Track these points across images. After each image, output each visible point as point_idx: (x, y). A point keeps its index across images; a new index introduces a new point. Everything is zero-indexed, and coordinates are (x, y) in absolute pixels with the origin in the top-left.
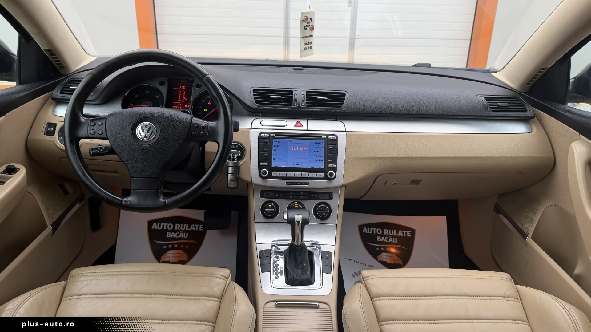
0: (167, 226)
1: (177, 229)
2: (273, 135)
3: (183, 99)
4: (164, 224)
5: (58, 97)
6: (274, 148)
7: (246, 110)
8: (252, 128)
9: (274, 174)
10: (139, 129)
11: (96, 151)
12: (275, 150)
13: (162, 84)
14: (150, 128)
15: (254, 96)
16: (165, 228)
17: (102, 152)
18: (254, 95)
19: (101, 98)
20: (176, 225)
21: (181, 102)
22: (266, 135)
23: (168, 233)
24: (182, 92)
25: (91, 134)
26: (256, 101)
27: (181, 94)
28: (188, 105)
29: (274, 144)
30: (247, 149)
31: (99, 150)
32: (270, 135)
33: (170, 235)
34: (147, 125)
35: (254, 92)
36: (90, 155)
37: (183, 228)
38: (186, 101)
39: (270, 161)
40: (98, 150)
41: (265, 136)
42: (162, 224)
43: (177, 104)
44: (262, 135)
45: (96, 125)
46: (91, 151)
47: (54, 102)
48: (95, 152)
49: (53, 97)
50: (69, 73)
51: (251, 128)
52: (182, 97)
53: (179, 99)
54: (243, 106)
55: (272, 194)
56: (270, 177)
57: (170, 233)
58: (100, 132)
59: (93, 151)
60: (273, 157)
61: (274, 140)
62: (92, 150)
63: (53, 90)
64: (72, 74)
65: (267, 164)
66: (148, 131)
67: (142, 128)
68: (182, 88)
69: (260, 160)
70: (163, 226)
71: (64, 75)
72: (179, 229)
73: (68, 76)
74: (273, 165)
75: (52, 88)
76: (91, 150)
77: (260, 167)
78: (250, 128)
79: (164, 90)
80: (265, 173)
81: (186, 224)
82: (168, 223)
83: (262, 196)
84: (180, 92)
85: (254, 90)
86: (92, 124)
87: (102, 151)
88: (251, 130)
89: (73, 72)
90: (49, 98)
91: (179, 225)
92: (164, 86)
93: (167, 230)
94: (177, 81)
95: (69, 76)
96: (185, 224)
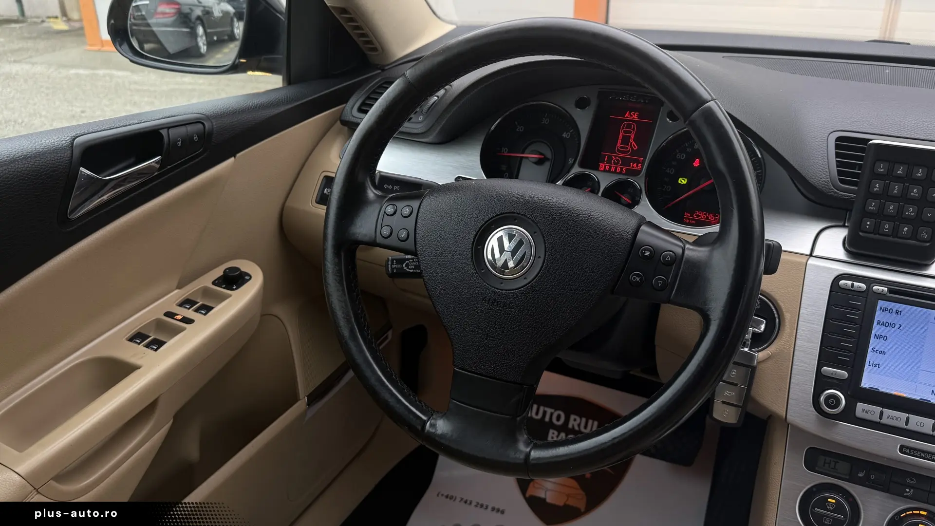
0: (552, 414)
1: (573, 426)
2: (881, 288)
3: (629, 147)
4: (546, 409)
5: (353, 118)
6: (876, 329)
7: (802, 194)
8: (815, 254)
9: (862, 408)
10: (492, 242)
11: (399, 266)
12: (878, 337)
13: (582, 104)
14: (520, 244)
15: (837, 157)
16: (547, 419)
17: (412, 271)
18: (838, 155)
19: (438, 129)
20: (573, 417)
21: (622, 155)
22: (856, 284)
23: (551, 431)
24: (629, 126)
25: (383, 237)
26: (840, 173)
27: (625, 132)
28: (638, 162)
29: (879, 316)
30: (787, 316)
31: (407, 265)
32: (869, 288)
33: (555, 436)
34: (515, 235)
35: (837, 147)
36: (387, 274)
37: (586, 427)
38: (634, 153)
39: (857, 369)
40: (404, 265)
41: (852, 285)
42: (542, 409)
43: (610, 158)
44: (842, 282)
45: (396, 215)
46: (390, 266)
47: (346, 128)
48: (397, 269)
49: (343, 118)
50: (388, 63)
51: (811, 255)
52: (626, 140)
53: (619, 144)
54: (798, 184)
55: (843, 467)
56: (849, 415)
57: (556, 433)
58: (403, 235)
59: (394, 266)
60: (870, 356)
61: (881, 304)
62: (392, 264)
63: (346, 102)
64: (391, 66)
65: (844, 375)
66: (514, 252)
67: (500, 240)
68: (631, 116)
69: (825, 358)
70: (545, 413)
71: (376, 67)
72: (576, 428)
73: (383, 70)
74: (866, 383)
75: (341, 98)
76: (390, 263)
77: (822, 382)
78: (808, 253)
79: (584, 120)
80: (833, 401)
81: (594, 420)
82: (556, 410)
83: (811, 465)
84: (623, 128)
85: (839, 139)
86: (390, 210)
87: (413, 269)
88: (812, 261)
89: (398, 60)
90: (336, 122)
91: (578, 419)
92: (586, 109)
93: (551, 425)
94: (622, 100)
95: (387, 69)
96: (591, 419)
